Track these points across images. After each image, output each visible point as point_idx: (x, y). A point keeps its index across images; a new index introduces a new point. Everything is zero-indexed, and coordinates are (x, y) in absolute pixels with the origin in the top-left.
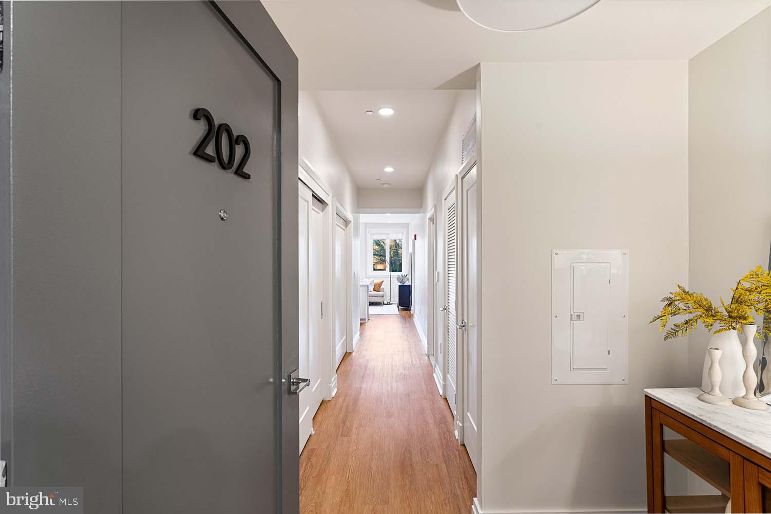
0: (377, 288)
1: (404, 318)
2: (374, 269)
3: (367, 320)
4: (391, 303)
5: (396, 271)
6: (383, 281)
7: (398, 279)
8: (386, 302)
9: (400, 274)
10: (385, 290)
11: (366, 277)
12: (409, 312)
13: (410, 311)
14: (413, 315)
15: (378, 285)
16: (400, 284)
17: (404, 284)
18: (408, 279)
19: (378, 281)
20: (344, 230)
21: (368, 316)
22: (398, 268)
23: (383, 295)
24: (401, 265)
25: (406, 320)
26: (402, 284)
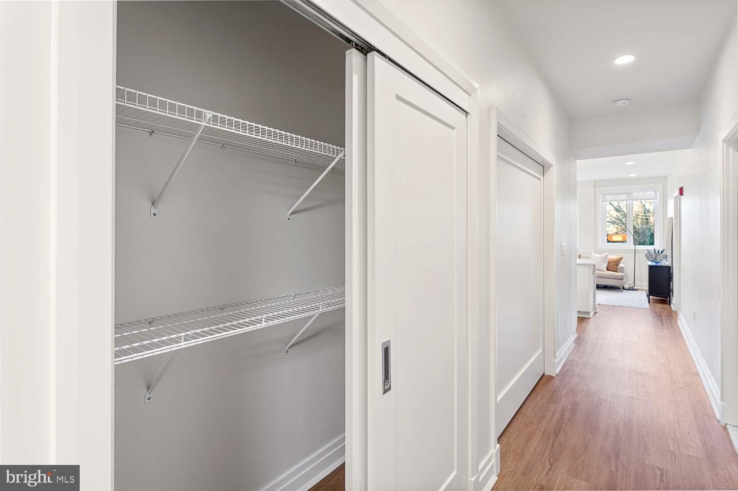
0: (613, 266)
1: (659, 316)
2: (608, 241)
3: (591, 315)
4: (635, 288)
5: (644, 244)
6: (622, 258)
7: (648, 255)
8: (627, 286)
9: (651, 248)
10: (626, 270)
11: (596, 252)
12: (667, 306)
13: (670, 304)
14: (676, 312)
15: (614, 262)
16: (650, 263)
17: (659, 264)
18: (666, 257)
19: (614, 257)
20: (539, 179)
21: (595, 308)
22: (648, 240)
23: (623, 276)
24: (652, 236)
25: (662, 320)
26: (654, 264)
